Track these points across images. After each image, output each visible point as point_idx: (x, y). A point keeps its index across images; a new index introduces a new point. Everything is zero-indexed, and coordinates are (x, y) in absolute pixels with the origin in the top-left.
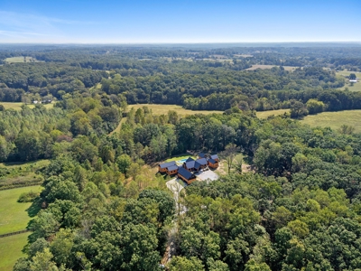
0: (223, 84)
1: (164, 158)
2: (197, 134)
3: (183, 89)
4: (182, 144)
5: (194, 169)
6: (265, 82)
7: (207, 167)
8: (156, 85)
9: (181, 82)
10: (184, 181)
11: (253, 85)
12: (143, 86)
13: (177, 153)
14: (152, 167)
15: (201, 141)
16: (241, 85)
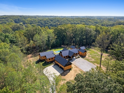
0: (76, 21)
1: (45, 50)
2: (68, 34)
3: (59, 23)
4: (58, 40)
5: (69, 57)
6: (94, 21)
7: (78, 56)
8: (46, 22)
9: (58, 20)
10: (61, 67)
11: (89, 22)
12: (41, 22)
13: (55, 46)
14: (35, 56)
15: (71, 38)
16: (84, 22)
